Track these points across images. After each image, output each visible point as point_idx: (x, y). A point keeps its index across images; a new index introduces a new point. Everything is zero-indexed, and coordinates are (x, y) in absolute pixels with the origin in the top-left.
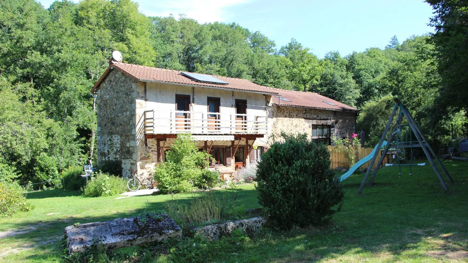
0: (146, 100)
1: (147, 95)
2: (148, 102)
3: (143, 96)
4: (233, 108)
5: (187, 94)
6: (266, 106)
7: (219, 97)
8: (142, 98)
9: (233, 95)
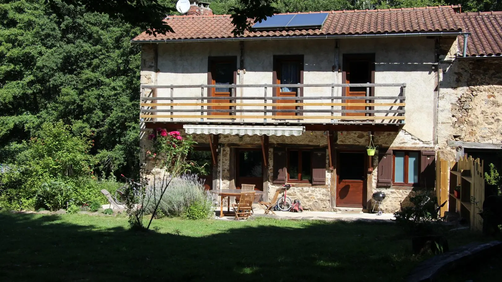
0: (157, 71)
1: (158, 62)
2: (161, 74)
3: (153, 65)
4: (336, 73)
5: (230, 54)
6: (438, 62)
7: (300, 53)
8: (150, 68)
9: (336, 47)
